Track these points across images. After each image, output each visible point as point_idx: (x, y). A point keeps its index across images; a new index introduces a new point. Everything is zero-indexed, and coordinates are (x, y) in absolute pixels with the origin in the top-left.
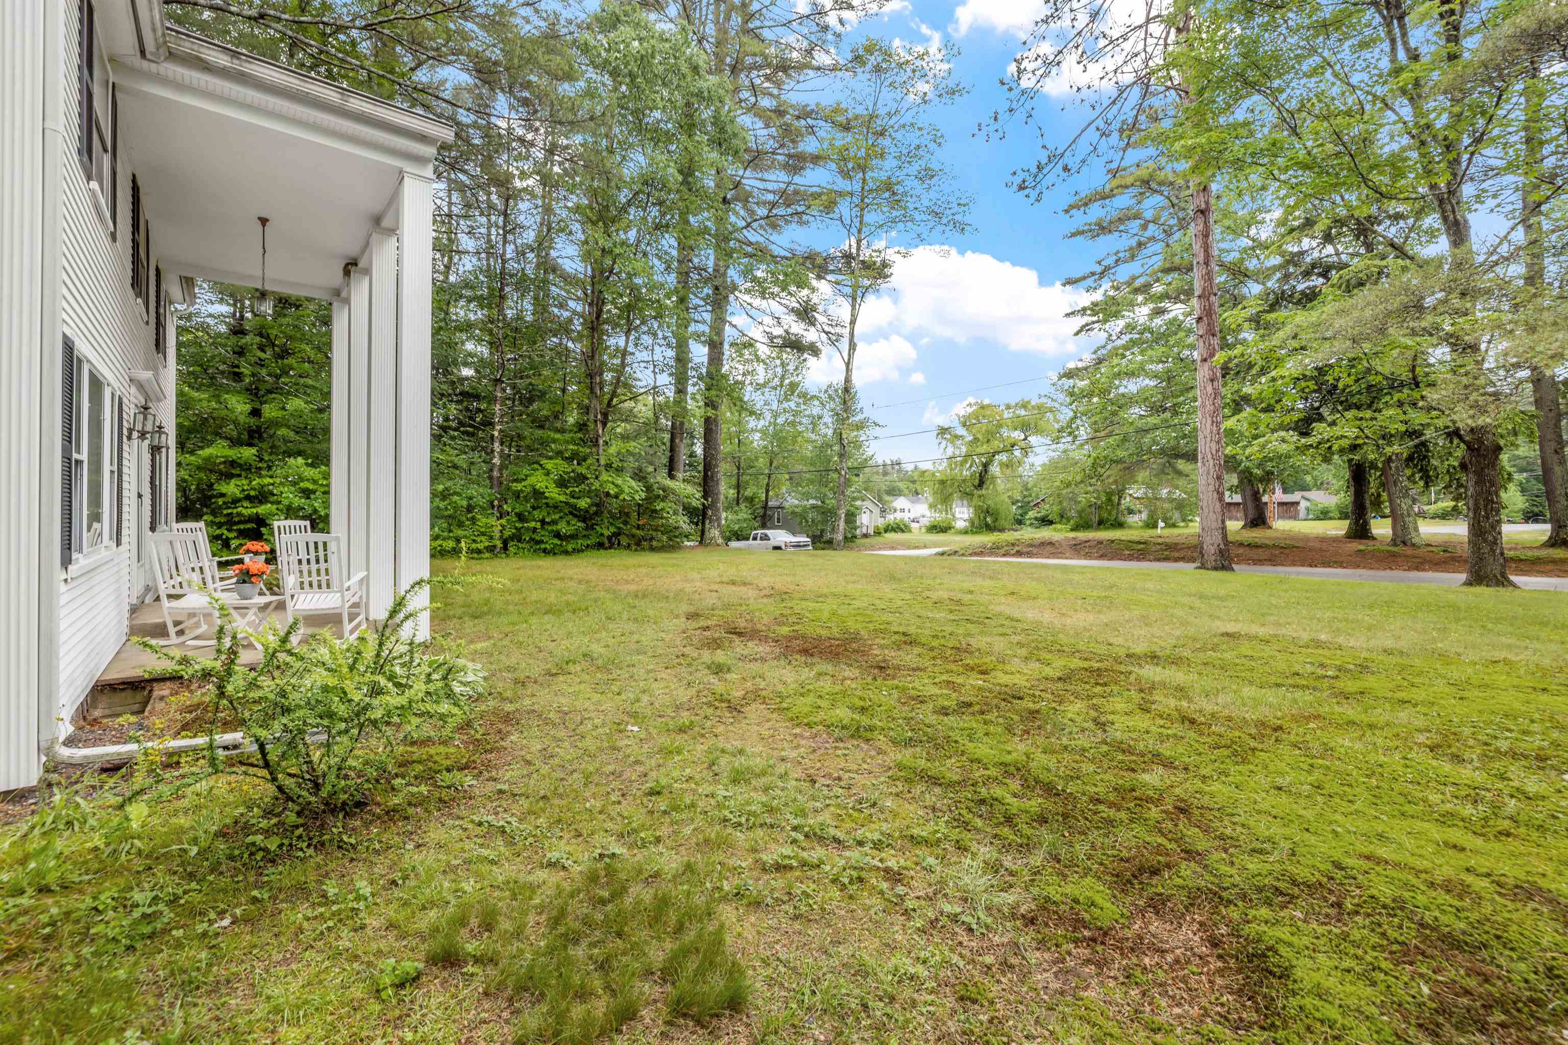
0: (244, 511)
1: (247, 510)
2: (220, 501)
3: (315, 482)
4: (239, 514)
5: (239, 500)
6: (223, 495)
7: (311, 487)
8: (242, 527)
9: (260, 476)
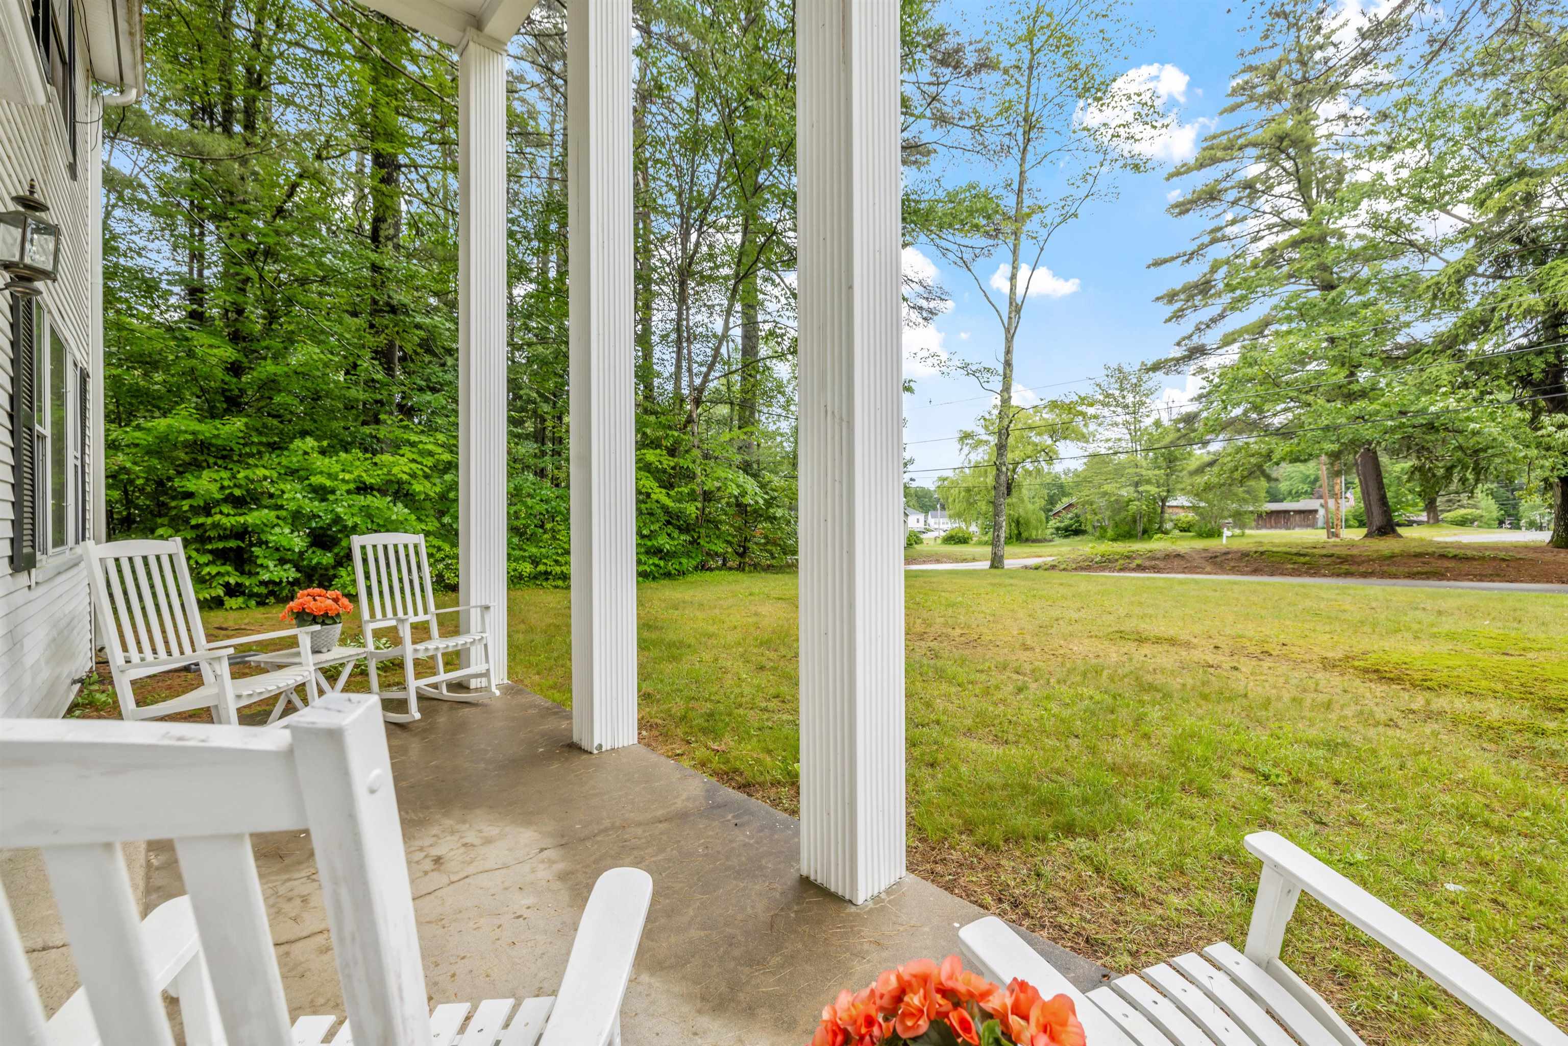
0: (224, 520)
1: (228, 518)
2: (186, 505)
3: (331, 476)
4: (215, 526)
5: (217, 503)
6: (190, 495)
7: (328, 483)
8: (220, 545)
9: (248, 466)
